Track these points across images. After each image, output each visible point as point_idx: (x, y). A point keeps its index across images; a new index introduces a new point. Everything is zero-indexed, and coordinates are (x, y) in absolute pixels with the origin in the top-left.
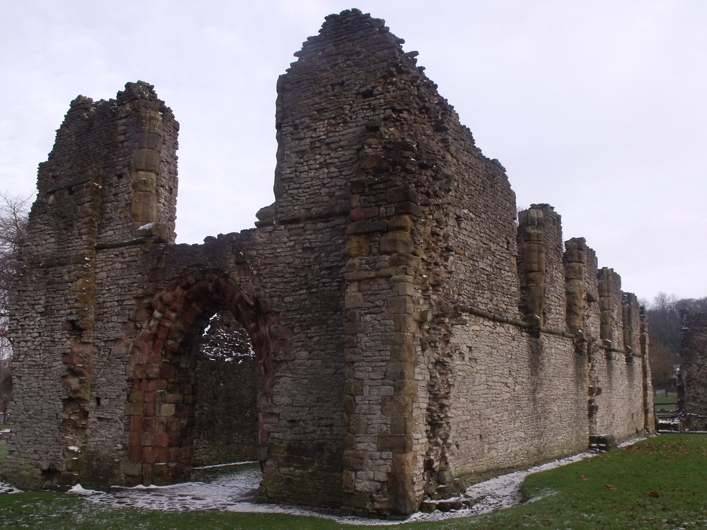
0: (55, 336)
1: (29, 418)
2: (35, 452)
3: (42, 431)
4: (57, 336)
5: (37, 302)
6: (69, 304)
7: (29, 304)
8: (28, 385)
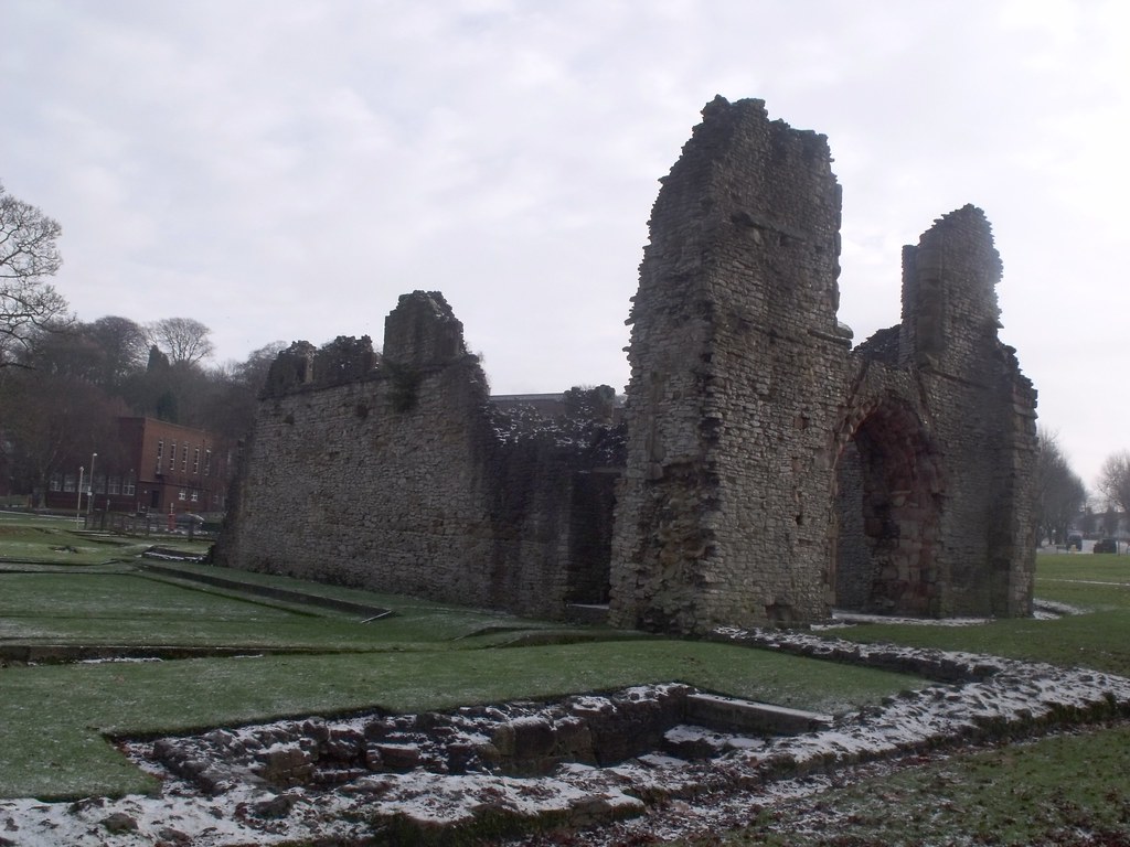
0: (784, 433)
1: (746, 538)
2: (755, 583)
3: (765, 555)
4: (788, 433)
5: (760, 379)
6: (804, 395)
7: (749, 379)
8: (746, 492)
